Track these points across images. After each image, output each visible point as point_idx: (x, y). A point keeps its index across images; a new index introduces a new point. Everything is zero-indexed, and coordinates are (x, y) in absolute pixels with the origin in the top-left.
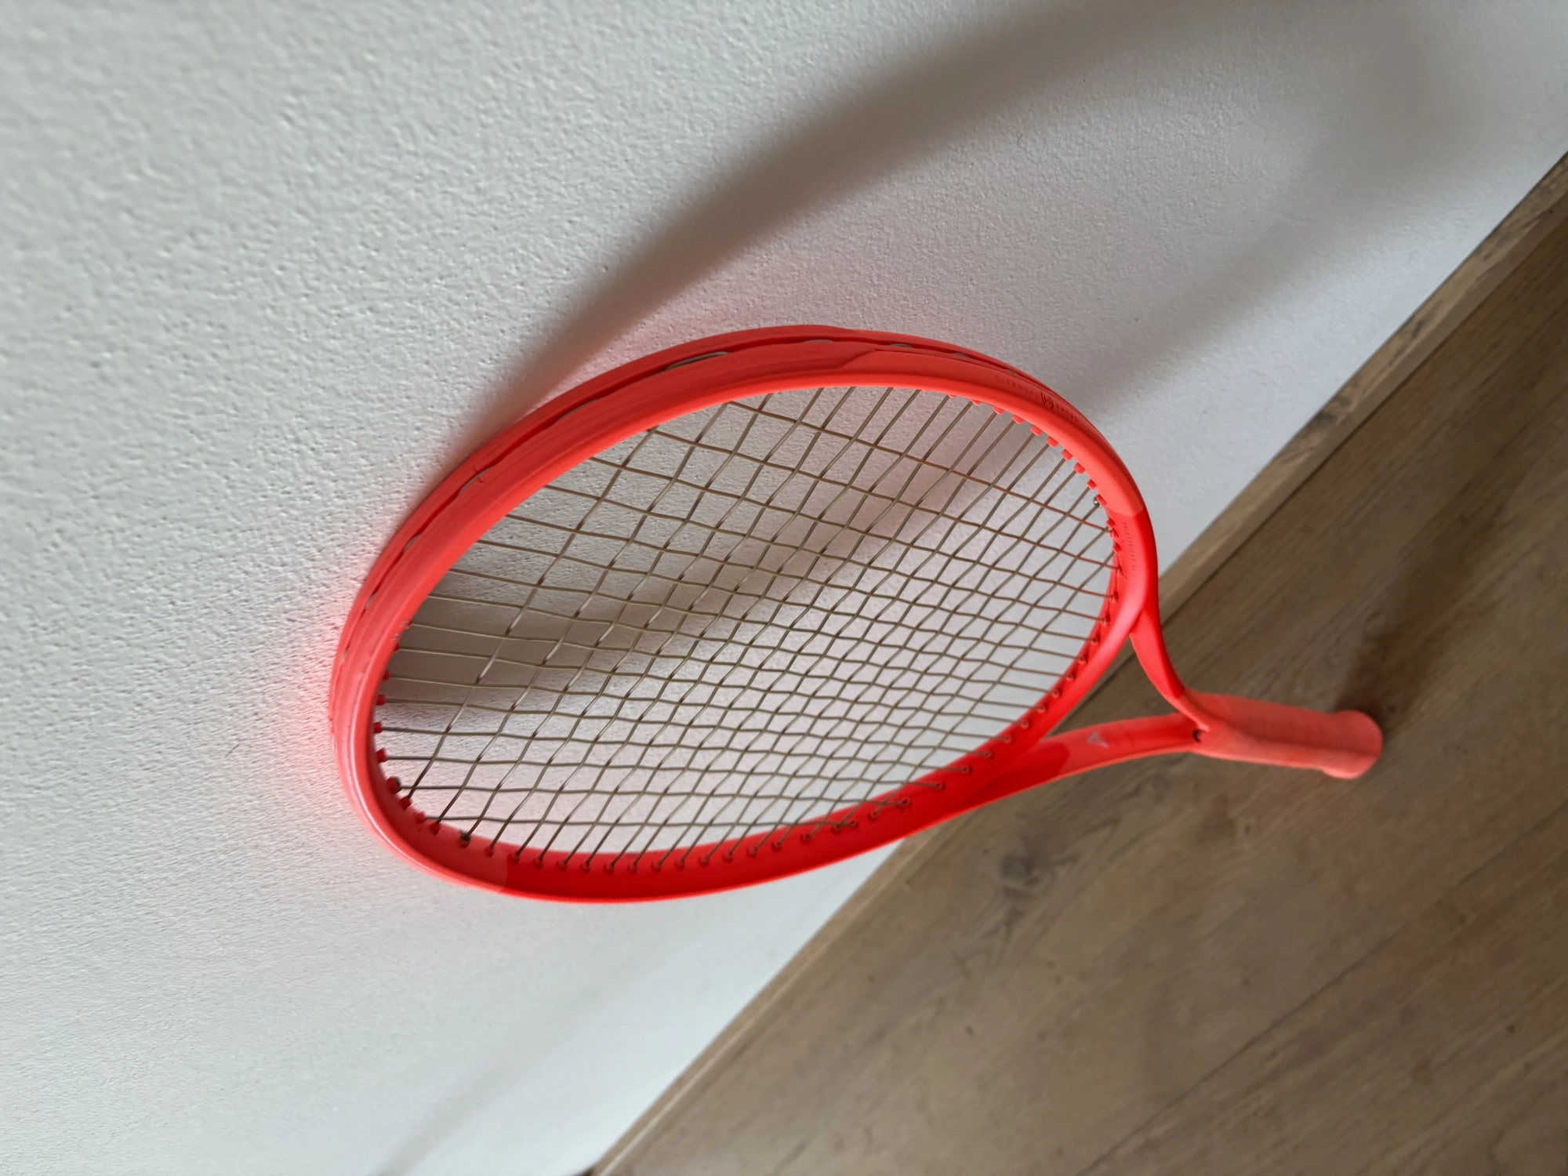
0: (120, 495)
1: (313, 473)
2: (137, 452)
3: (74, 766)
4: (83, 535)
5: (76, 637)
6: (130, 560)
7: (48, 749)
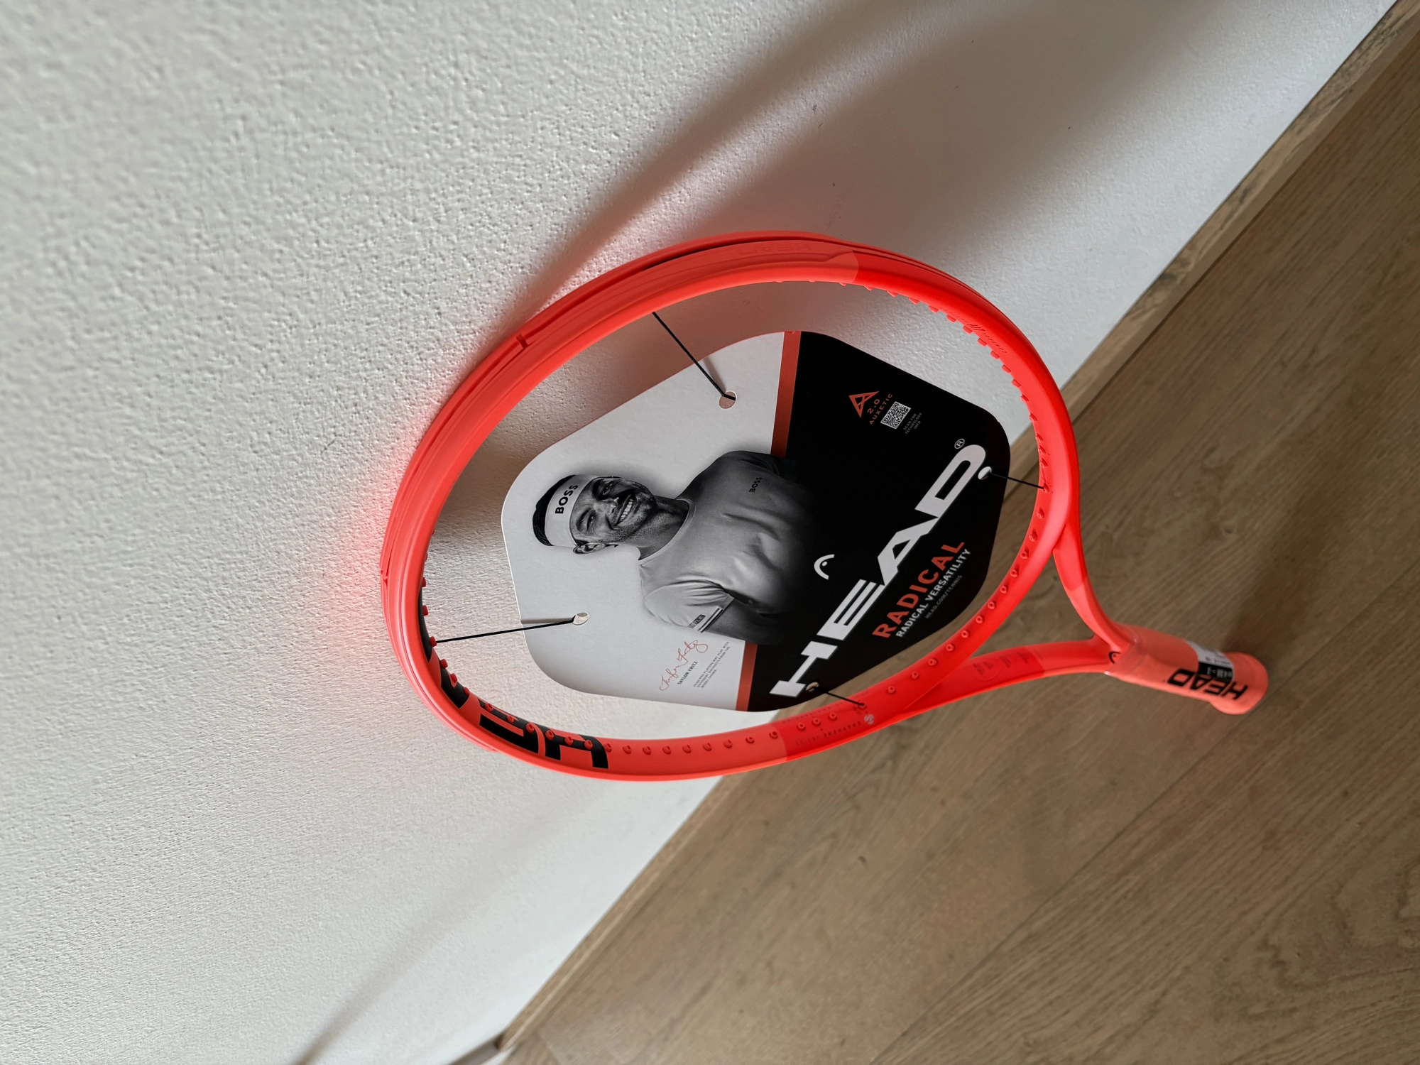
0: (302, 86)
1: (461, 111)
2: (326, 35)
3: (197, 432)
4: (262, 130)
5: (231, 263)
6: (295, 175)
7: (180, 404)
